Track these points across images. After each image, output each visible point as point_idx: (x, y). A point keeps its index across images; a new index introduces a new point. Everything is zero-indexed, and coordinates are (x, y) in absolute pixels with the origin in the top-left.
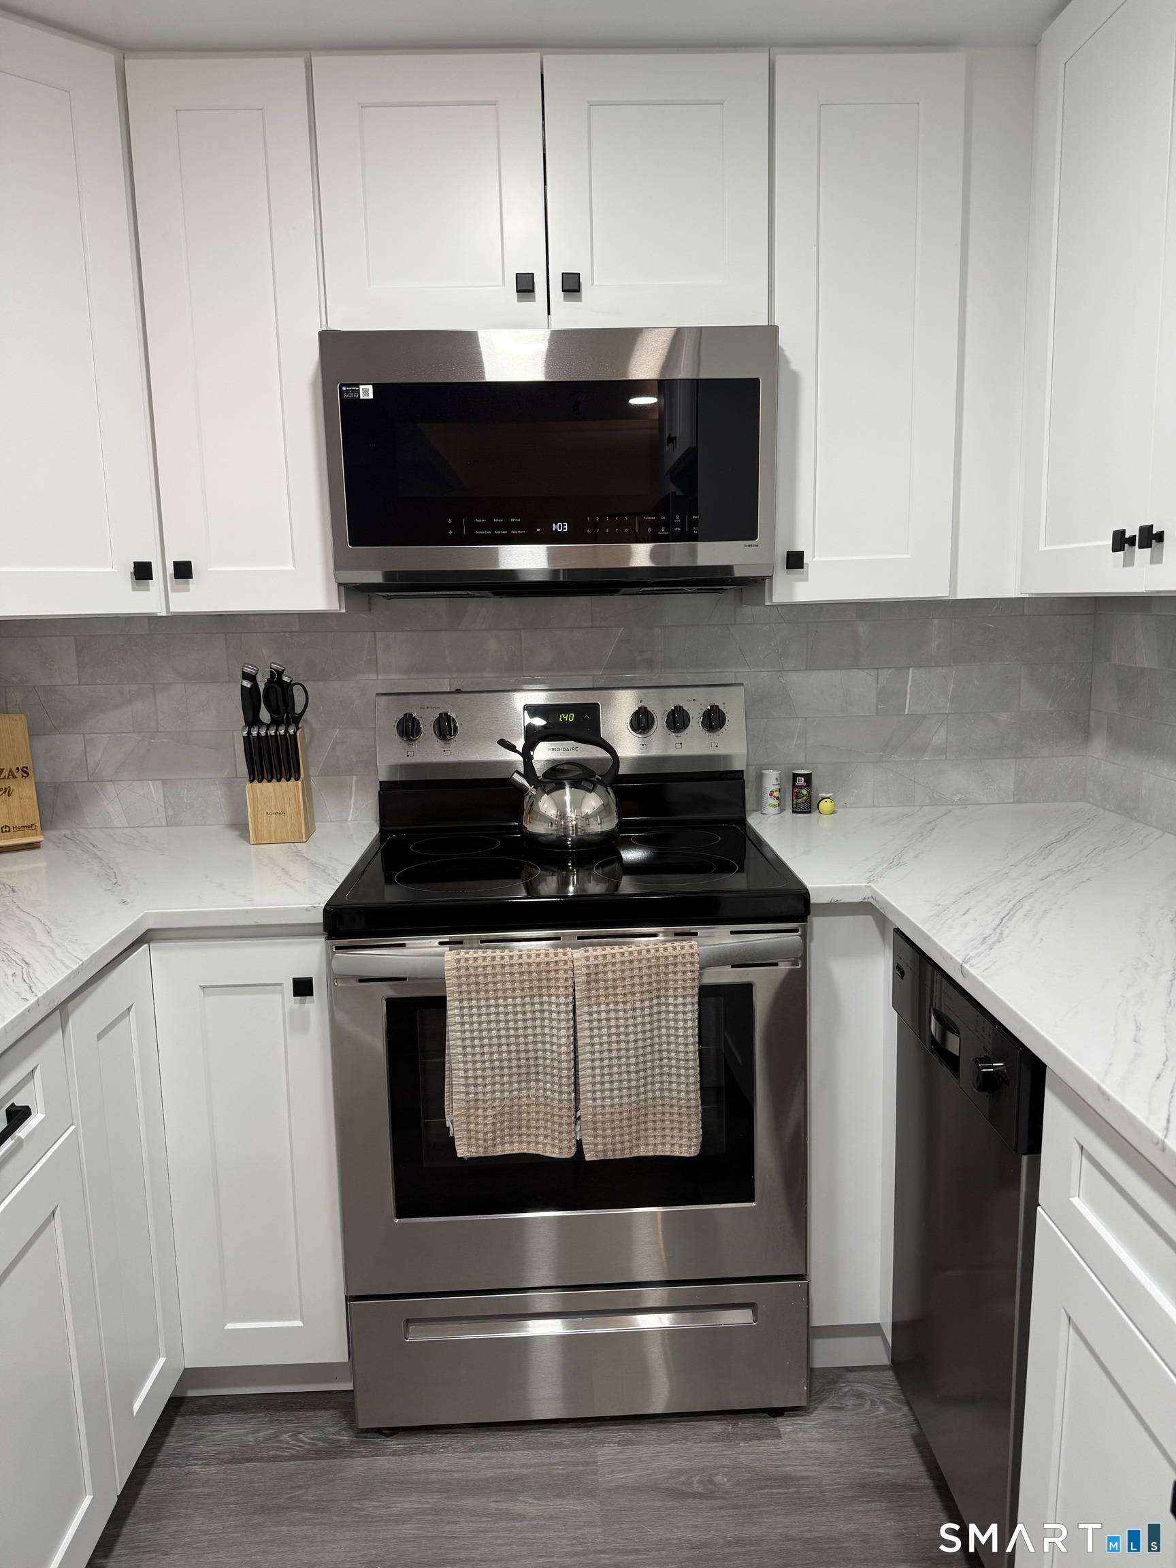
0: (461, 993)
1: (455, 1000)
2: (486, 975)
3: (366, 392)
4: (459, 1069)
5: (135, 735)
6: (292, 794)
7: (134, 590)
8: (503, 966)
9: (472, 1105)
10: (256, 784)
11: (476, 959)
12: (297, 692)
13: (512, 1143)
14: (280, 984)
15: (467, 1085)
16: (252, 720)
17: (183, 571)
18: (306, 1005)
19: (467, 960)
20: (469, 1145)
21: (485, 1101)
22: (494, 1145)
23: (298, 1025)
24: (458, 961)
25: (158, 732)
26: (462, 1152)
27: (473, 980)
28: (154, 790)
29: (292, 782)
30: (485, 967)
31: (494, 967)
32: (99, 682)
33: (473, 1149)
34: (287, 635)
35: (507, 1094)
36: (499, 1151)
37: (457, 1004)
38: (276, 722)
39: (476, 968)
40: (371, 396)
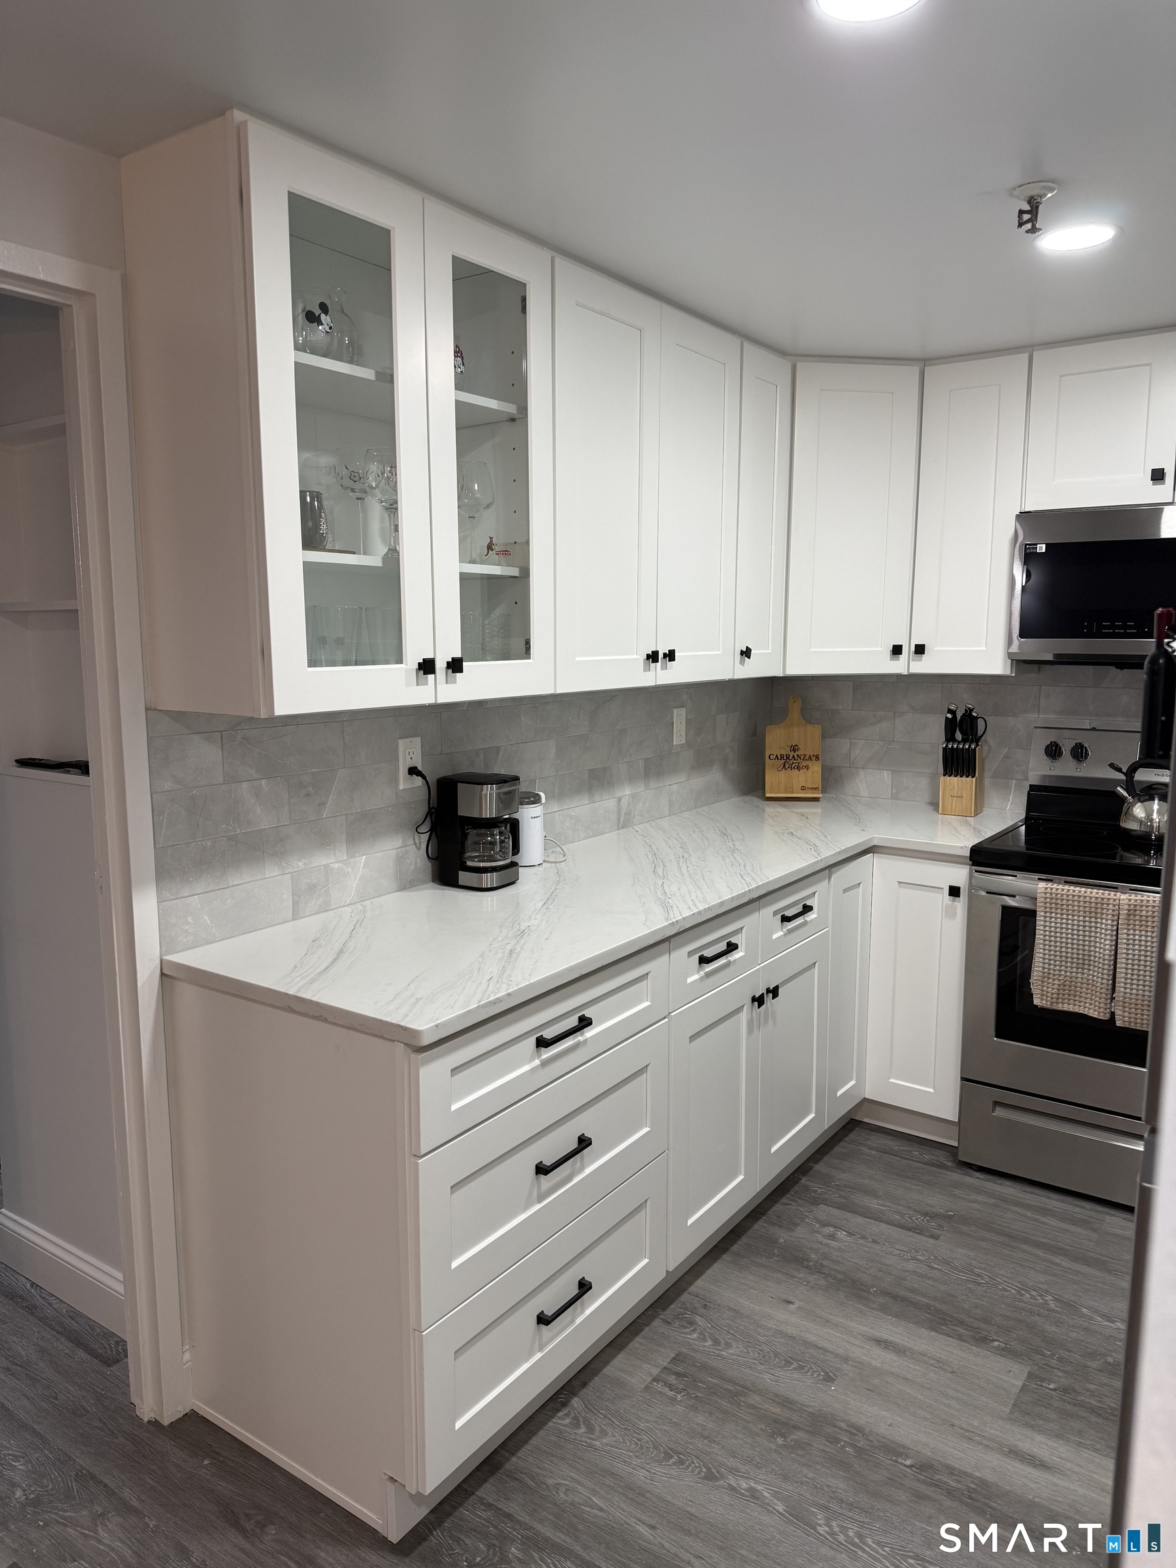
0: (1046, 908)
1: (1042, 911)
2: (1062, 900)
3: (1041, 548)
4: (1040, 953)
5: (880, 742)
6: (968, 786)
7: (891, 660)
8: (1074, 896)
9: (1045, 976)
10: (947, 778)
11: (1057, 889)
12: (981, 723)
13: (1069, 1004)
14: (942, 888)
15: (1044, 963)
16: (950, 737)
17: (920, 649)
18: (956, 903)
19: (1052, 889)
20: (1042, 1000)
21: (1054, 975)
22: (1057, 1003)
23: (950, 914)
24: (1046, 888)
25: (893, 741)
26: (1036, 1002)
27: (1055, 903)
28: (886, 775)
29: (969, 779)
30: (1062, 895)
31: (1068, 896)
32: (863, 709)
33: (1044, 1002)
34: (982, 685)
35: (1068, 974)
36: (1060, 1007)
37: (1042, 914)
38: (964, 741)
39: (1057, 894)
40: (1044, 551)
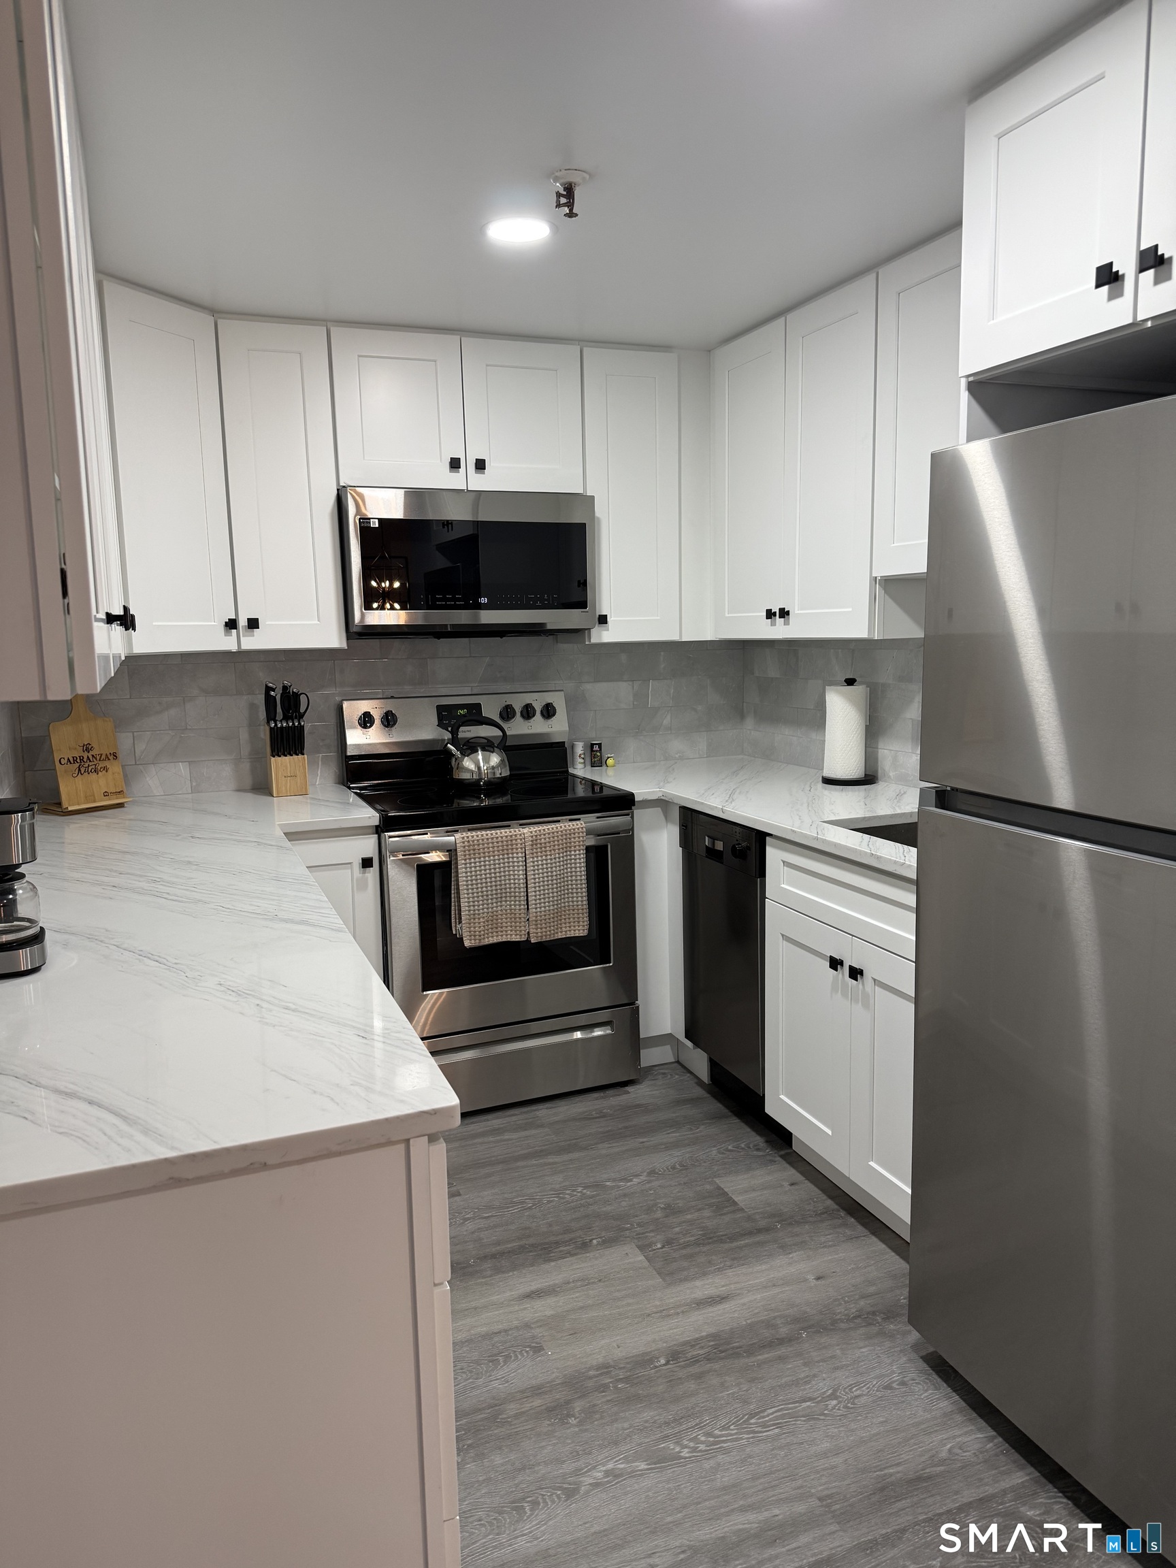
0: (465, 855)
2: (479, 845)
3: (374, 523)
4: (465, 898)
5: (170, 732)
6: (301, 764)
7: (225, 636)
8: (488, 839)
9: (473, 917)
10: (277, 758)
11: (473, 837)
12: (303, 699)
13: (492, 937)
14: (350, 863)
15: (469, 906)
17: (253, 624)
18: (366, 874)
19: (468, 837)
20: (470, 940)
21: (479, 914)
22: (484, 939)
23: (362, 886)
24: (463, 838)
25: (187, 729)
26: (467, 943)
27: (472, 848)
29: (300, 756)
30: (478, 840)
31: (483, 840)
33: (473, 942)
35: (490, 910)
36: (486, 942)
37: (463, 861)
39: (473, 841)
40: (377, 526)
